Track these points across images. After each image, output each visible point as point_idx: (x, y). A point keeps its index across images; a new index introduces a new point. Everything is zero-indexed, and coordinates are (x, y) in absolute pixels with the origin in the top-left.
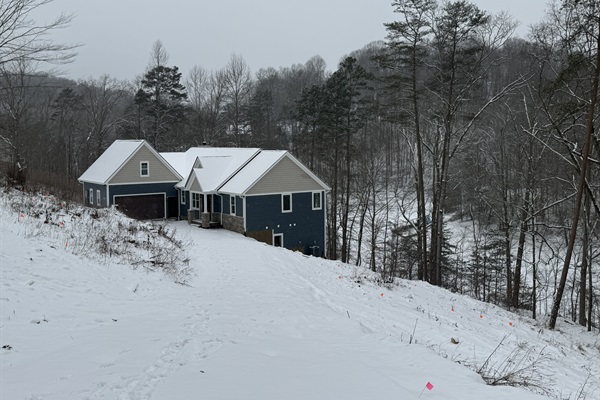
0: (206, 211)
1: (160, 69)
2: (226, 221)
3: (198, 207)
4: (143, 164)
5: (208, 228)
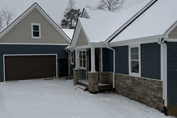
0: (93, 70)
1: (72, 10)
2: (121, 84)
3: (85, 66)
4: (34, 26)
5: (96, 93)
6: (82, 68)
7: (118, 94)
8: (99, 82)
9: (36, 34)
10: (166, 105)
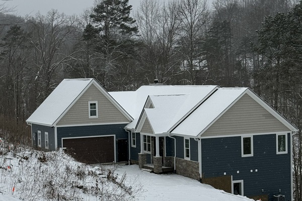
0: (158, 155)
2: (180, 166)
3: (149, 150)
4: (91, 104)
5: (160, 173)
6: (147, 152)
7: (178, 174)
8: (163, 166)
9: (93, 113)
10: (201, 177)
